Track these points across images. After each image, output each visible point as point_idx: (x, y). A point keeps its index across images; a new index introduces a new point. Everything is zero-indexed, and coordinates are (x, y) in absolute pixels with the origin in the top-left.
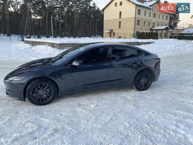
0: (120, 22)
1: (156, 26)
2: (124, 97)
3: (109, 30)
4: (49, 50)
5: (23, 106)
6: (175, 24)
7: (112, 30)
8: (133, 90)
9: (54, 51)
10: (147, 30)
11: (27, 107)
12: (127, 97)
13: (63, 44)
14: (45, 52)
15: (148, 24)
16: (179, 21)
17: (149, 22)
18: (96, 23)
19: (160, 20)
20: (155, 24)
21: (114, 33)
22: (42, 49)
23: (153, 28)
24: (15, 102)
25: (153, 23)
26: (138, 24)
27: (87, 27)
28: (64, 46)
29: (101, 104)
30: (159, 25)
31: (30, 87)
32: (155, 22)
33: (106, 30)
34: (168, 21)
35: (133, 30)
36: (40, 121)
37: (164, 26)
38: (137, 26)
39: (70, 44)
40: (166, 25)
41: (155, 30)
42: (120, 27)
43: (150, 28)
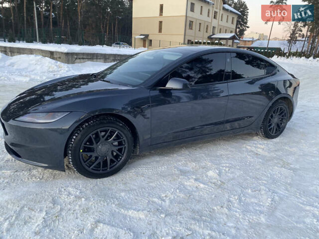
0: (161, 22)
1: (217, 33)
2: (252, 151)
3: (141, 35)
4: (47, 64)
5: (59, 181)
6: (242, 32)
7: (147, 36)
8: (255, 138)
9: (56, 66)
10: (203, 38)
11: (70, 184)
12: (257, 151)
13: (72, 54)
14: (38, 67)
15: (205, 28)
16: (248, 27)
17: (207, 26)
18: (117, 23)
19: (223, 23)
20: (216, 30)
21: (151, 41)
22: (31, 62)
23: (212, 35)
24: (34, 172)
25: (213, 27)
26: (191, 28)
27: (100, 29)
28: (76, 57)
29: (227, 169)
30: (222, 32)
31: (79, 136)
32: (216, 26)
33: (137, 35)
34: (234, 26)
35: (183, 37)
36: (125, 217)
37: (229, 33)
38: (188, 31)
39: (86, 53)
40: (231, 32)
41: (216, 39)
42: (160, 31)
43: (208, 35)
